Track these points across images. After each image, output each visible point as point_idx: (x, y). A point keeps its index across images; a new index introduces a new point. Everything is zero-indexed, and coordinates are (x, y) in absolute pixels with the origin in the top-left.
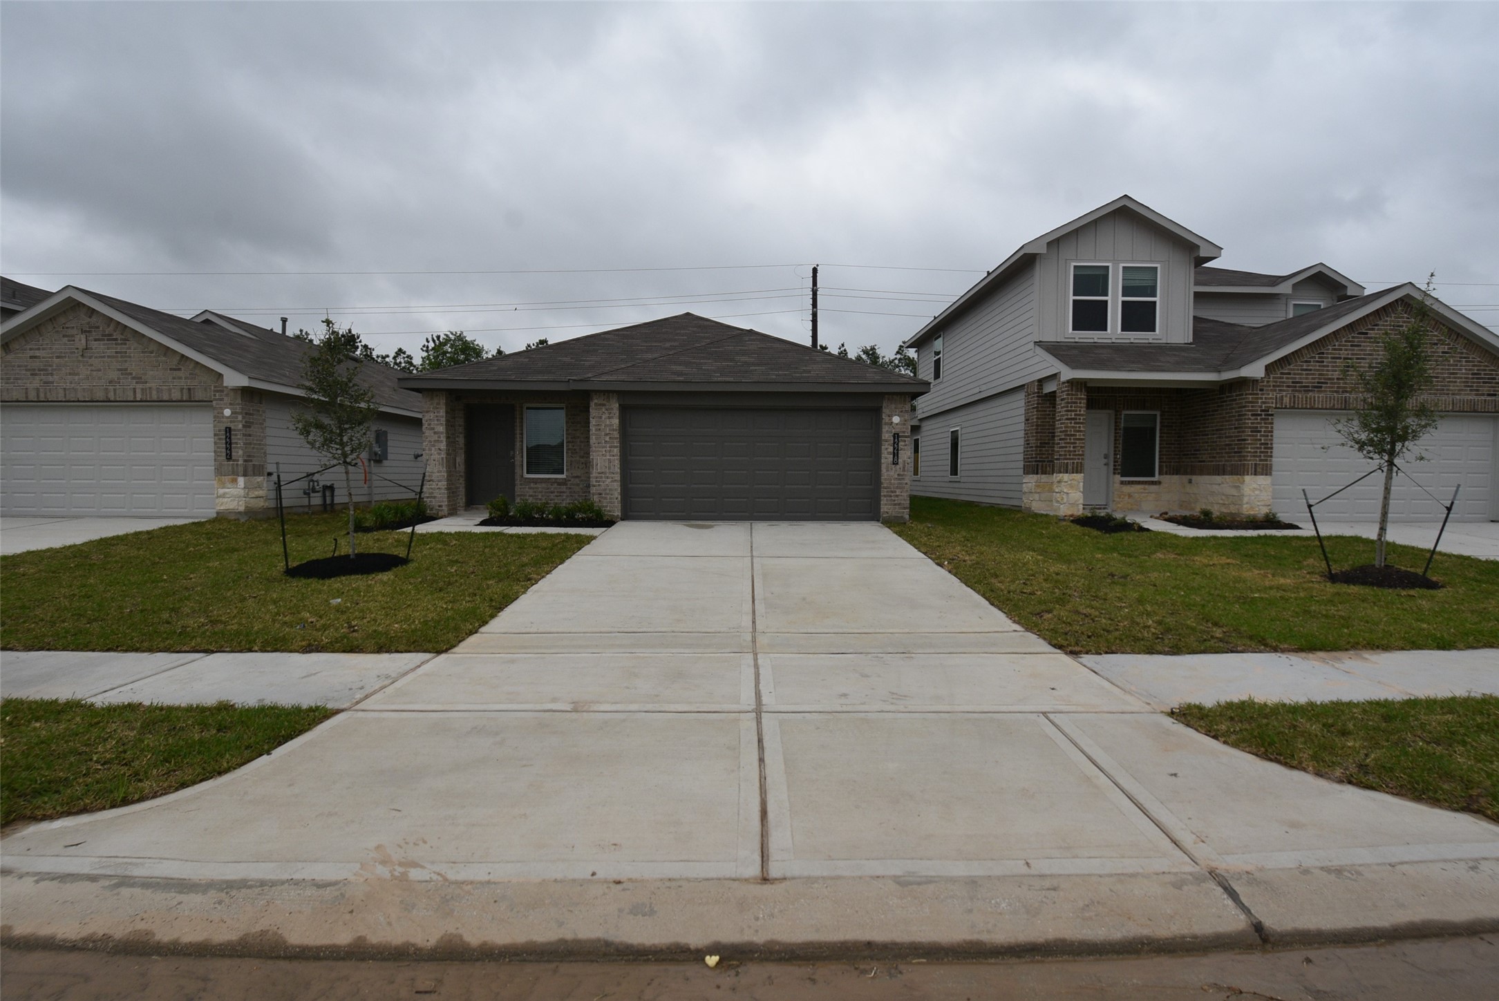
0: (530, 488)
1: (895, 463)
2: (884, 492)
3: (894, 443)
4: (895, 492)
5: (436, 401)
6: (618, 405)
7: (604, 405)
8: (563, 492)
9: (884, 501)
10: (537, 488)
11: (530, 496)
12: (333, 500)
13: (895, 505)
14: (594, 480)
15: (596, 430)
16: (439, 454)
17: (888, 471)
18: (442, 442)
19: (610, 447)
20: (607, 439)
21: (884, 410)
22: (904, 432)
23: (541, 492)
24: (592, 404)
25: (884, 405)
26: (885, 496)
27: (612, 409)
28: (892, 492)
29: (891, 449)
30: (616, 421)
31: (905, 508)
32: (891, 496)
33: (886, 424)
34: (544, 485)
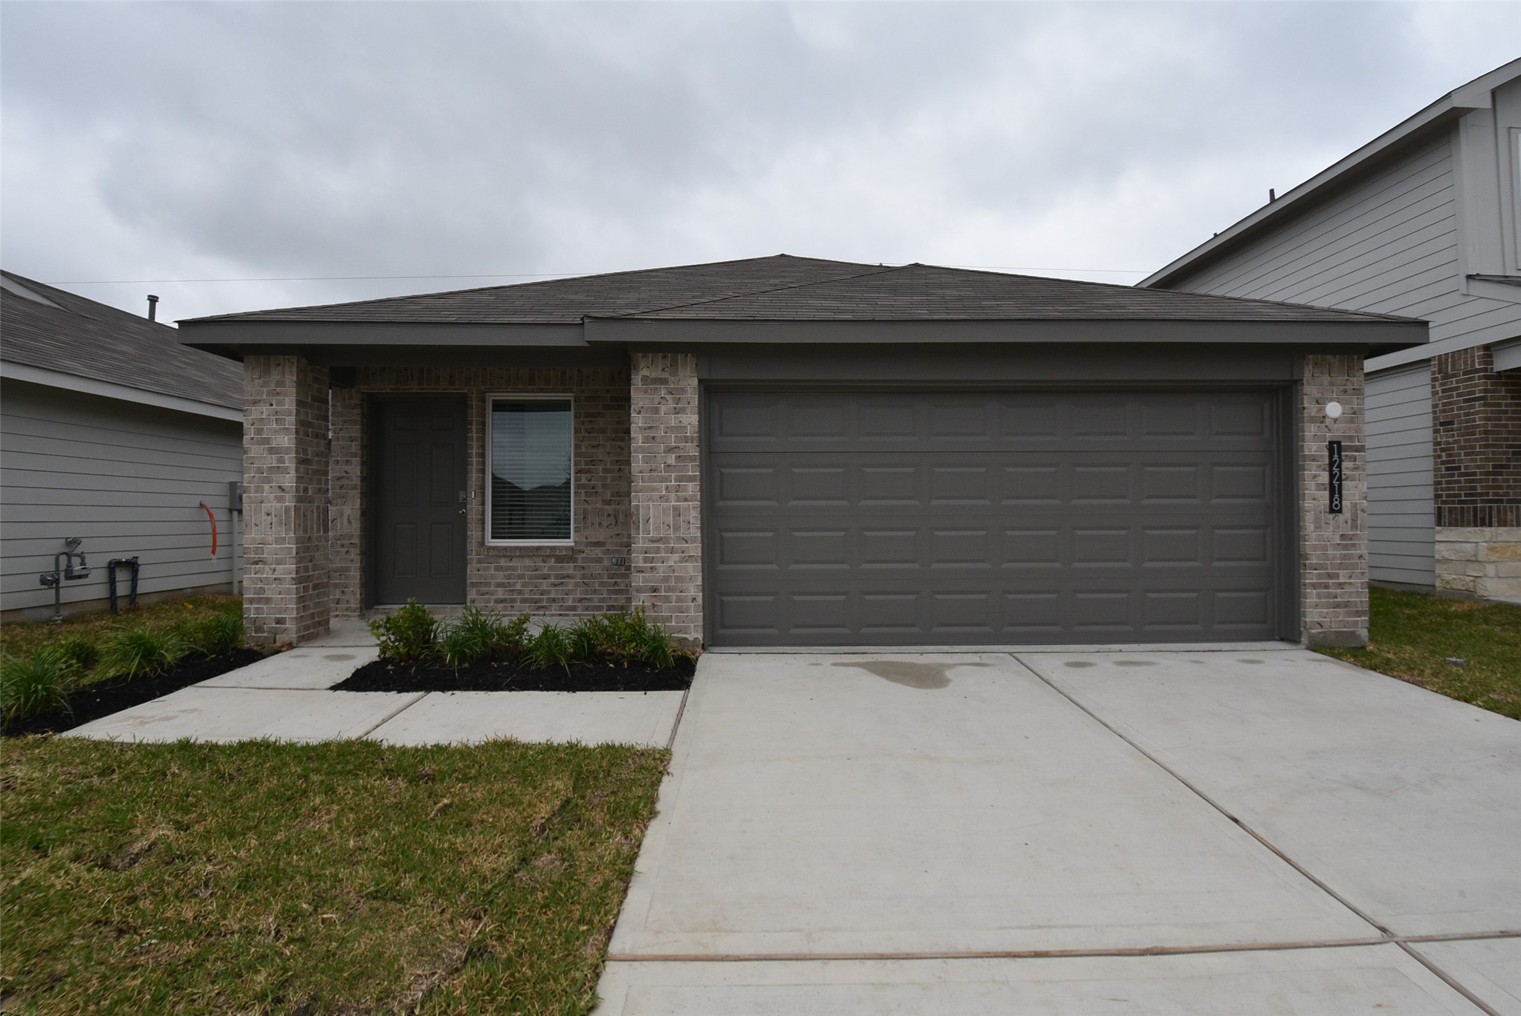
0: (497, 569)
1: (1335, 509)
2: (1310, 577)
3: (1331, 463)
4: (1337, 576)
5: (275, 376)
6: (695, 382)
7: (664, 381)
8: (568, 577)
9: (1311, 598)
10: (514, 568)
11: (499, 585)
12: (134, 587)
13: (1337, 606)
14: (641, 556)
15: (646, 440)
16: (280, 499)
17: (1318, 527)
18: (285, 471)
19: (679, 479)
20: (672, 459)
21: (1307, 389)
22: (1351, 438)
23: (521, 577)
24: (637, 380)
25: (1307, 375)
26: (1314, 586)
27: (683, 390)
28: (1330, 576)
29: (1324, 478)
30: (691, 419)
31: (1358, 614)
32: (1326, 586)
33: (1313, 420)
34: (527, 562)
